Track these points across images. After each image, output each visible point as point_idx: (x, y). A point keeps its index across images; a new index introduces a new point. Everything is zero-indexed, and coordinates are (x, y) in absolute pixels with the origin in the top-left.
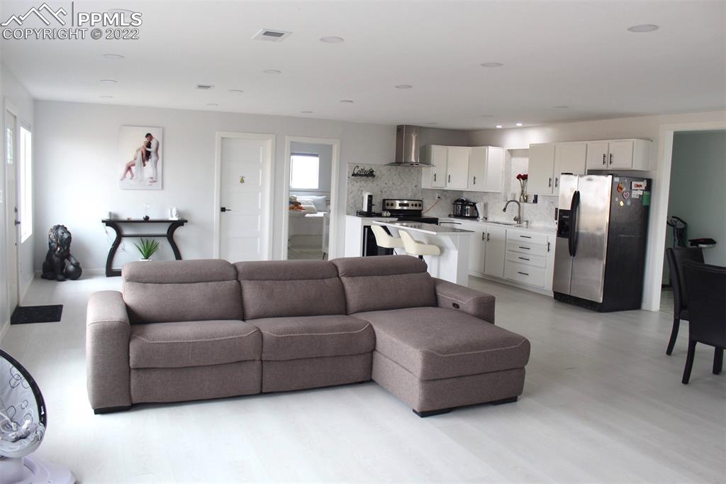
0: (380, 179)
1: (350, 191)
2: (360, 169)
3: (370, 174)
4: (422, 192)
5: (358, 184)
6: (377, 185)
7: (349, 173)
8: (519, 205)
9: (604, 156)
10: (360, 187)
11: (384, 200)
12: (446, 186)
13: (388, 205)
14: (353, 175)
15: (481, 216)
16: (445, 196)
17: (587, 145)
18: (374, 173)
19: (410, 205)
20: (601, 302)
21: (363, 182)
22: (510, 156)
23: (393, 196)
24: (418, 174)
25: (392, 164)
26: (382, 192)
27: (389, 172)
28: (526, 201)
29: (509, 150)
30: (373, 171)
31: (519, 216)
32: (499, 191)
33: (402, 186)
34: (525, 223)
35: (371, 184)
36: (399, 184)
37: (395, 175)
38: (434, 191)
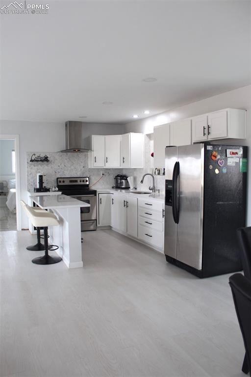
0: (54, 163)
1: (30, 173)
2: (36, 156)
3: (46, 159)
4: (89, 172)
5: (36, 167)
6: (52, 167)
7: (27, 159)
8: (153, 177)
9: (204, 129)
10: (38, 169)
11: (58, 178)
12: (105, 165)
13: (60, 182)
14: (31, 161)
15: (132, 187)
16: (108, 173)
17: (191, 121)
18: (48, 159)
19: (79, 181)
20: (201, 269)
21: (40, 166)
22: (149, 139)
23: (65, 175)
24: (85, 158)
25: (62, 151)
26: (56, 172)
27: (61, 157)
28: (159, 174)
29: (147, 135)
30: (47, 157)
31: (154, 186)
32: (142, 167)
33: (72, 167)
34: (157, 192)
35: (46, 167)
36: (69, 165)
37: (66, 159)
38: (98, 170)
